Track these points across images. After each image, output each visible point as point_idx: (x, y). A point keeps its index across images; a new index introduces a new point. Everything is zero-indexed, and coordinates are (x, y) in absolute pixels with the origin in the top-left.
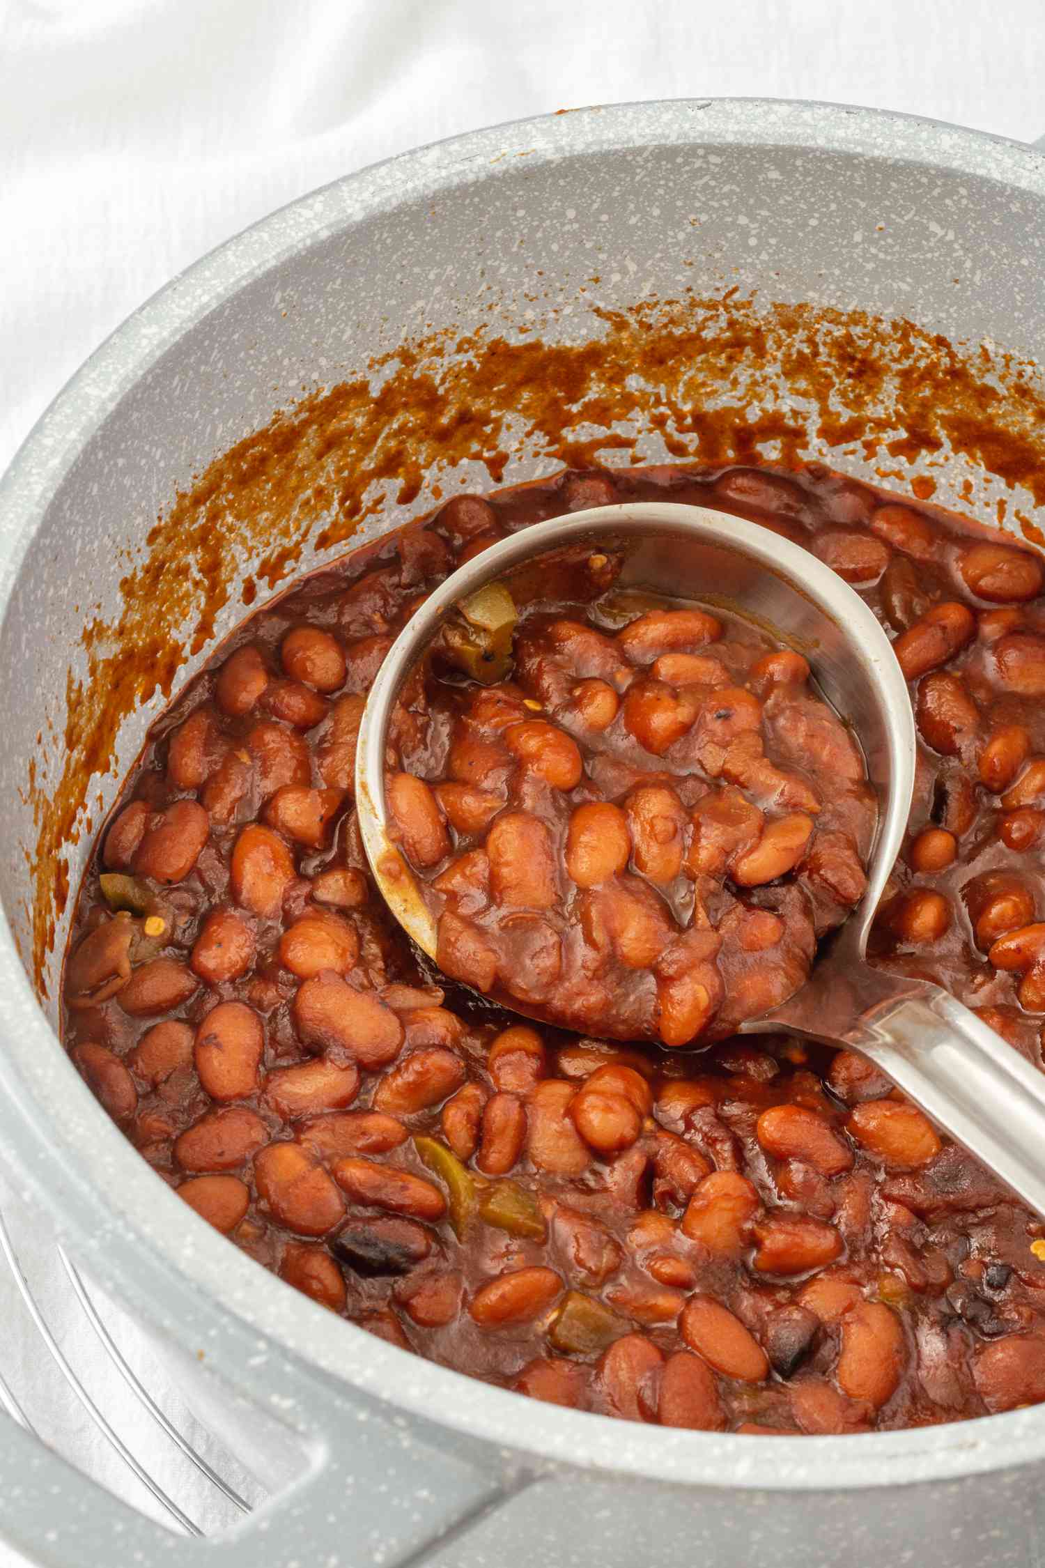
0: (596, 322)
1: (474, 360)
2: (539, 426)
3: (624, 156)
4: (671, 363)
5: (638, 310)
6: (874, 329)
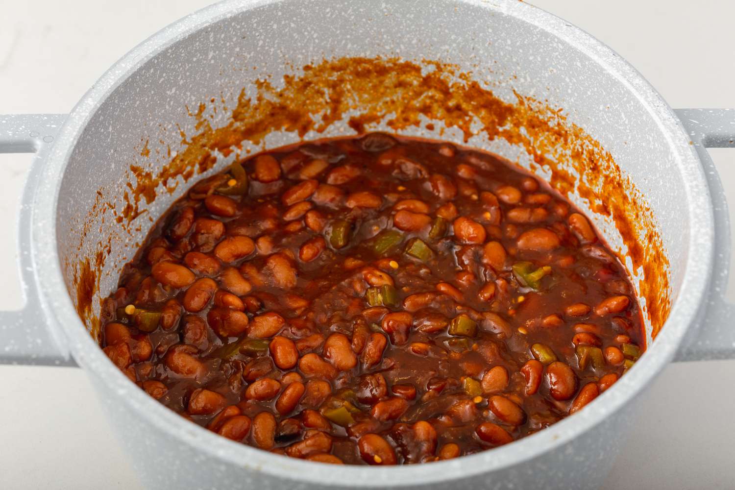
0: (513, 96)
1: (466, 85)
2: (487, 129)
3: (530, 26)
4: (537, 129)
5: (529, 99)
6: (601, 152)
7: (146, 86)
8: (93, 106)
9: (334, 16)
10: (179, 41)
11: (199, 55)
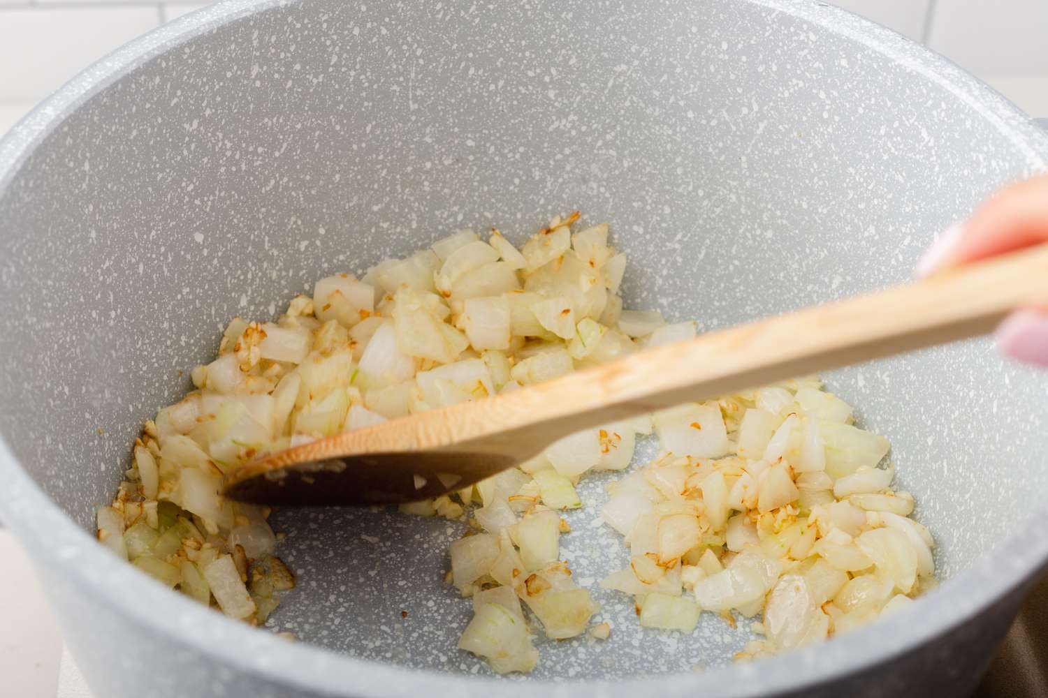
7: (148, 106)
8: (53, 117)
9: (448, 18)
10: (202, 35)
11: (235, 68)
